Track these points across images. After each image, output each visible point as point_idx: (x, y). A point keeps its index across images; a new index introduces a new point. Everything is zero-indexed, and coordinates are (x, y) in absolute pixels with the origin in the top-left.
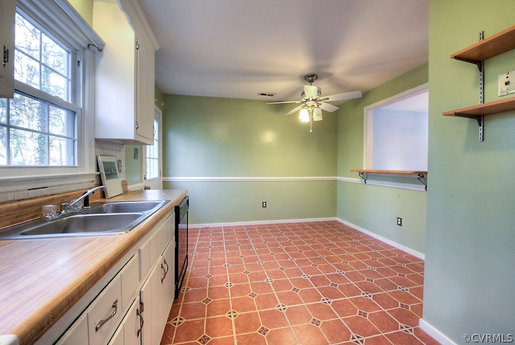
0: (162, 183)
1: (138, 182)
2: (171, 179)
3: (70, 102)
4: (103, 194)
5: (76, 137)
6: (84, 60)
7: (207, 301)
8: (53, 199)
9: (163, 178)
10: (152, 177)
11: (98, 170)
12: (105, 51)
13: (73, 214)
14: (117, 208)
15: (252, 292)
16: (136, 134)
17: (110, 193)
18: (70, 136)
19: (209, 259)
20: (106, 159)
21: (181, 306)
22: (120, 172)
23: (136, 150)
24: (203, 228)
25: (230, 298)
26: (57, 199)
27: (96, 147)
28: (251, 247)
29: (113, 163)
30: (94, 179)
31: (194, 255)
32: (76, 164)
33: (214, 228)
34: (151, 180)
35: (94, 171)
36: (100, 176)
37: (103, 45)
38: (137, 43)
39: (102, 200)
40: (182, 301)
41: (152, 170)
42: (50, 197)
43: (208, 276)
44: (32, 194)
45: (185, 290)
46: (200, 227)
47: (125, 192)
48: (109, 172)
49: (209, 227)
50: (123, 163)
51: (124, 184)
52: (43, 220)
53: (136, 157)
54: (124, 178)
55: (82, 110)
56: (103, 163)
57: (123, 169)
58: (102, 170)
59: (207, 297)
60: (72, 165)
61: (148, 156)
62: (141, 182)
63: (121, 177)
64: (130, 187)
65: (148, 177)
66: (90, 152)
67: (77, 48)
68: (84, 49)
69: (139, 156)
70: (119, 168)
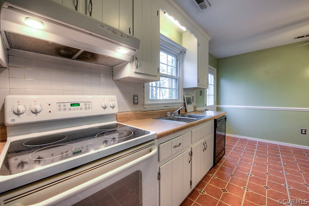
0: (216, 108)
1: (202, 107)
2: (221, 106)
3: (175, 76)
4: (186, 111)
5: (177, 89)
6: (180, 58)
7: (232, 175)
8: (170, 110)
9: (217, 106)
10: (210, 104)
11: (184, 101)
12: (186, 52)
13: (175, 116)
14: (190, 116)
15: (267, 185)
16: (198, 84)
17: (188, 111)
18: (176, 88)
19: (241, 157)
20: (188, 96)
21: (217, 171)
22: (193, 102)
23: (201, 91)
24: (242, 139)
25: (248, 181)
26: (171, 110)
27: (183, 92)
28: (280, 160)
29: (190, 98)
30: (183, 104)
31: (231, 151)
32: (177, 99)
33: (251, 140)
34: (209, 106)
35: (183, 101)
36: (185, 103)
37: (186, 50)
38: (198, 43)
39: (185, 113)
40: (218, 169)
41: (210, 101)
42: (169, 110)
43: (237, 165)
44: (165, 108)
45: (221, 166)
46: (240, 138)
47: (195, 111)
48: (188, 102)
49: (247, 139)
50: (195, 98)
51: (195, 107)
52: (167, 116)
53: (201, 95)
54: (195, 105)
55: (179, 78)
56: (186, 98)
57: (195, 100)
58: (186, 101)
59: (232, 174)
60: (176, 99)
61: (207, 94)
62: (204, 107)
63: (194, 104)
64: (197, 109)
65: (207, 105)
66: (182, 93)
67: (177, 55)
68: (180, 54)
69: (202, 95)
70: (193, 100)
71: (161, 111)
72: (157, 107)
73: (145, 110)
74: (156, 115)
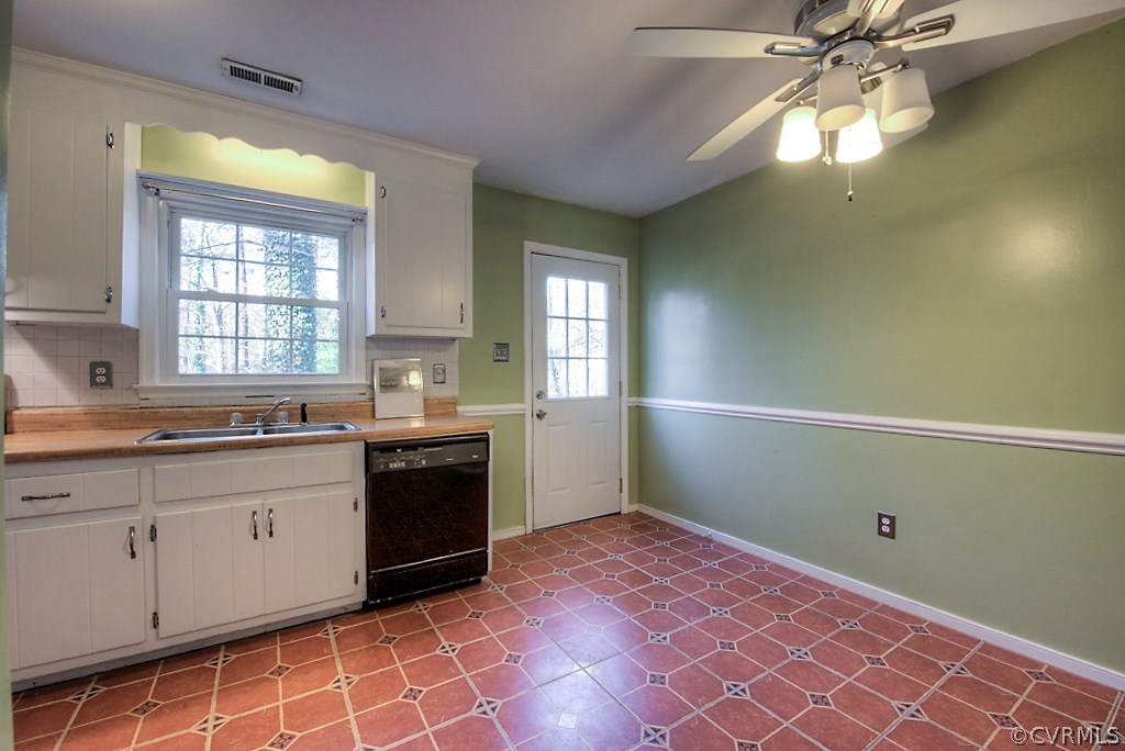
71: (222, 409)
72: (210, 398)
73: (144, 404)
74: (191, 419)
